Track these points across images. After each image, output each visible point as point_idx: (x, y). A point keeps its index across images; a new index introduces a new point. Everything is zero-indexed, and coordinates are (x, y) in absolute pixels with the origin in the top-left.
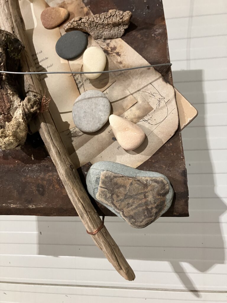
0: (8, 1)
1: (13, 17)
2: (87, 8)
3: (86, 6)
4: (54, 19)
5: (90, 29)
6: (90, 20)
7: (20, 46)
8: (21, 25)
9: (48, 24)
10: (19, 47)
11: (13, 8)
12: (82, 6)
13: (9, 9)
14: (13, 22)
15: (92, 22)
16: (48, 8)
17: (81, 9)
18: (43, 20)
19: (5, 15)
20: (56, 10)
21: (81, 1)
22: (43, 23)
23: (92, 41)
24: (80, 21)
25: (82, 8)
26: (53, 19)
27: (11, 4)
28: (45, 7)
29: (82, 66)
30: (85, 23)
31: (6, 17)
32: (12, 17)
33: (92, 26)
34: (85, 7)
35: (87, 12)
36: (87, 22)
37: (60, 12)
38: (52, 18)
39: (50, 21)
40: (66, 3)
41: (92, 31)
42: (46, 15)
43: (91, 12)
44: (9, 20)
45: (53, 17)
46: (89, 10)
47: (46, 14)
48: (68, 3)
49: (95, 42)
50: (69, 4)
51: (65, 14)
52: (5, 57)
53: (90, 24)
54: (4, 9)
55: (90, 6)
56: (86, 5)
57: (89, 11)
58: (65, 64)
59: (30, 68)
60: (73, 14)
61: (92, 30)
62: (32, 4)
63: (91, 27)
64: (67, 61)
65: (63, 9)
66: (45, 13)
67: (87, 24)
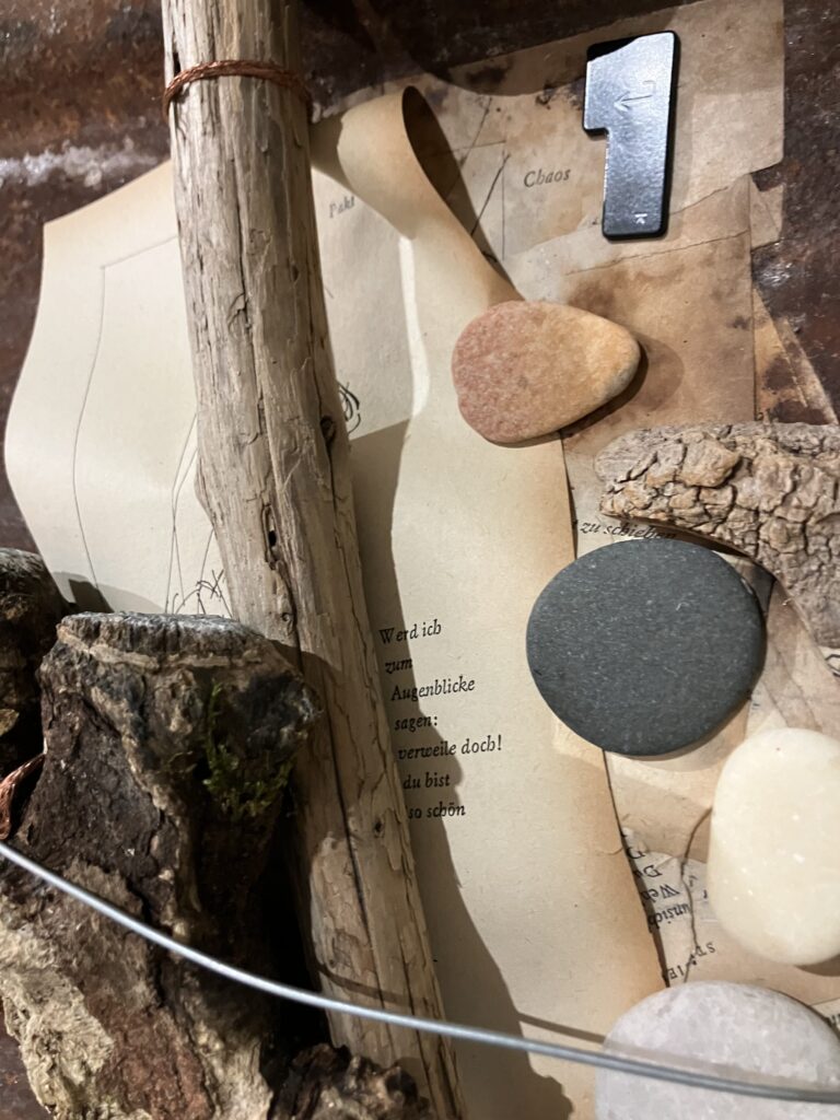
0: (245, 310)
1: (275, 436)
2: (780, 331)
3: (774, 315)
4: (535, 393)
5: (800, 565)
6: (806, 497)
7: (285, 730)
8: (321, 482)
9: (496, 419)
10: (279, 735)
11: (274, 363)
12: (746, 315)
13: (249, 376)
14: (271, 467)
15: (823, 520)
16: (505, 308)
17: (738, 333)
18: (465, 391)
19: (228, 413)
20: (553, 331)
21: (741, 275)
22: (462, 404)
23: (799, 653)
24: (728, 492)
25: (741, 323)
26: (528, 392)
27: (267, 334)
28: (484, 296)
29: (702, 813)
30: (763, 518)
31: (230, 431)
32: (269, 434)
33: (811, 549)
34: (762, 322)
35: (779, 359)
36: (779, 512)
37: (580, 350)
38: (523, 382)
39: (509, 402)
40: (631, 275)
41: (812, 580)
42: (490, 358)
43: (806, 364)
44: (250, 450)
45: (528, 375)
46: (791, 348)
47: (488, 352)
48: (642, 277)
49: (822, 666)
50: (650, 279)
51: (616, 368)
52: (184, 837)
53: (803, 530)
54: (222, 371)
55: (810, 317)
56: (780, 305)
57: (797, 355)
58: (580, 764)
59: (352, 809)
60: (669, 357)
61: (810, 574)
62: (405, 244)
63: (805, 549)
64: (592, 752)
65: (601, 323)
66: (480, 341)
67: (775, 525)
